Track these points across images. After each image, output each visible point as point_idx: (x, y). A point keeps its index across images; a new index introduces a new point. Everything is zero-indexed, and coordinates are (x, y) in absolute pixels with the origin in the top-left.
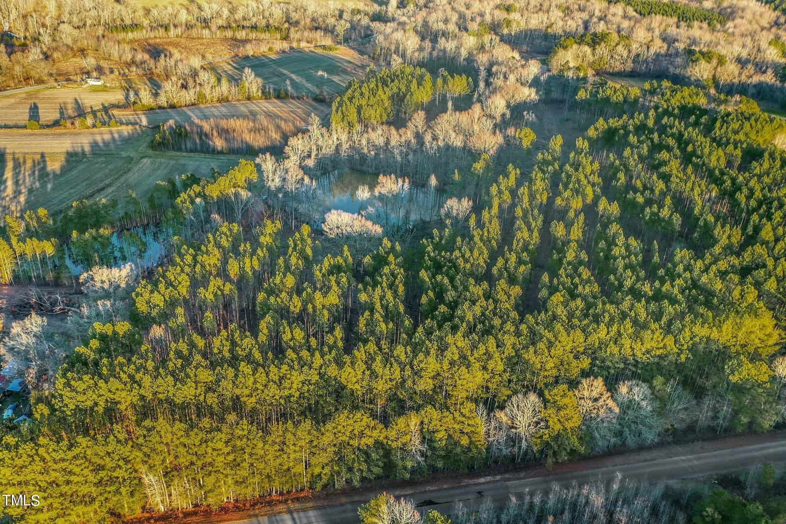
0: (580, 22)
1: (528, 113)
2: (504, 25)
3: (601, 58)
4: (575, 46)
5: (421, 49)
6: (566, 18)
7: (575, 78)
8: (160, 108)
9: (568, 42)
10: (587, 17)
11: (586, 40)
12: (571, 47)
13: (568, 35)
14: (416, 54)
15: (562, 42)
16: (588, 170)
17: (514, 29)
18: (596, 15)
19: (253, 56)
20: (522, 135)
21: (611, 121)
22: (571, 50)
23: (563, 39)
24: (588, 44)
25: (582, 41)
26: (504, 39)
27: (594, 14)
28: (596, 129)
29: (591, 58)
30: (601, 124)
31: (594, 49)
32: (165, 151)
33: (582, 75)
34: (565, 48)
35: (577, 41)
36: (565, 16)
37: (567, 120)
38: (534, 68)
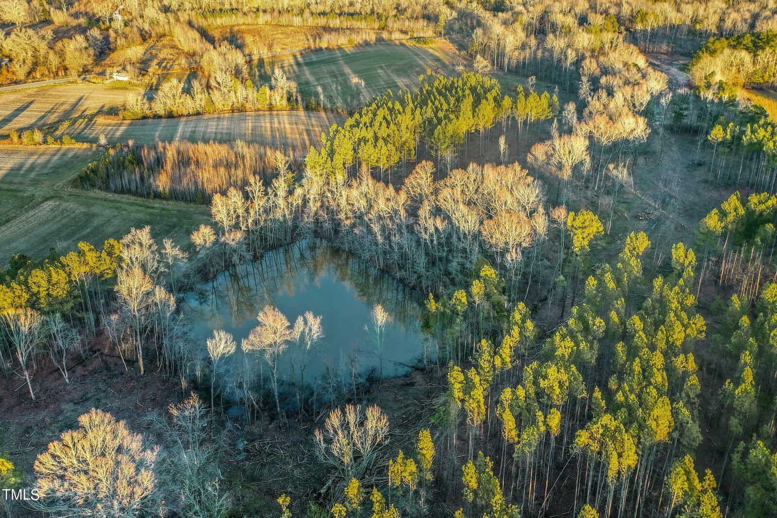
0: (747, 16)
1: (616, 167)
2: (638, 19)
3: (765, 69)
4: (727, 51)
5: (523, 47)
6: (729, 11)
7: (716, 101)
8: (157, 117)
9: (718, 45)
10: (757, 10)
11: (745, 42)
12: (722, 52)
13: (721, 33)
14: (516, 53)
15: (709, 45)
16: (678, 336)
17: (651, 23)
18: (770, 7)
19: (327, 48)
20: (578, 223)
21: (754, 199)
22: (721, 56)
23: (711, 39)
24: (747, 49)
25: (739, 43)
26: (633, 38)
27: (767, 6)
28: (723, 214)
29: (749, 67)
30: (732, 203)
31: (755, 56)
32: (88, 189)
33: (726, 97)
34: (713, 53)
35: (732, 43)
36: (728, 8)
37: (700, 165)
38: (656, 83)
